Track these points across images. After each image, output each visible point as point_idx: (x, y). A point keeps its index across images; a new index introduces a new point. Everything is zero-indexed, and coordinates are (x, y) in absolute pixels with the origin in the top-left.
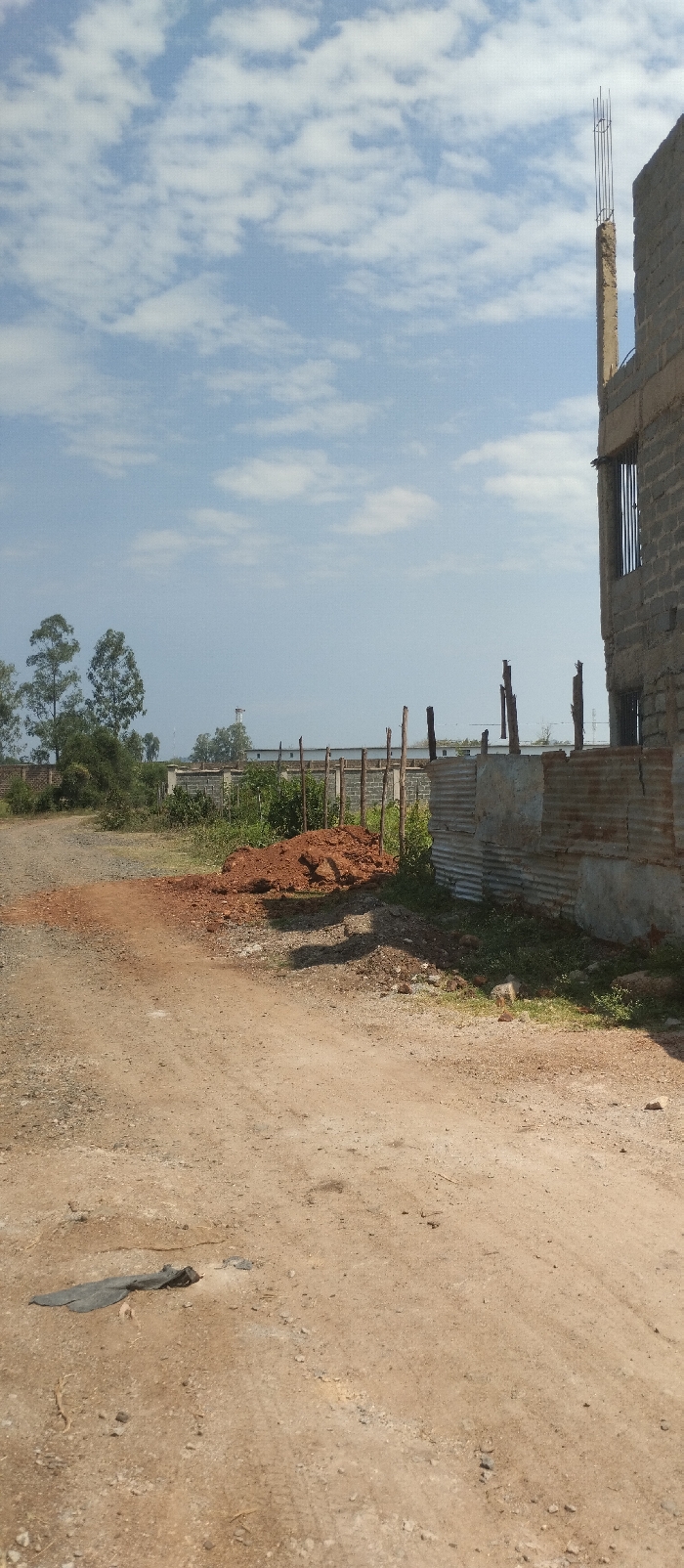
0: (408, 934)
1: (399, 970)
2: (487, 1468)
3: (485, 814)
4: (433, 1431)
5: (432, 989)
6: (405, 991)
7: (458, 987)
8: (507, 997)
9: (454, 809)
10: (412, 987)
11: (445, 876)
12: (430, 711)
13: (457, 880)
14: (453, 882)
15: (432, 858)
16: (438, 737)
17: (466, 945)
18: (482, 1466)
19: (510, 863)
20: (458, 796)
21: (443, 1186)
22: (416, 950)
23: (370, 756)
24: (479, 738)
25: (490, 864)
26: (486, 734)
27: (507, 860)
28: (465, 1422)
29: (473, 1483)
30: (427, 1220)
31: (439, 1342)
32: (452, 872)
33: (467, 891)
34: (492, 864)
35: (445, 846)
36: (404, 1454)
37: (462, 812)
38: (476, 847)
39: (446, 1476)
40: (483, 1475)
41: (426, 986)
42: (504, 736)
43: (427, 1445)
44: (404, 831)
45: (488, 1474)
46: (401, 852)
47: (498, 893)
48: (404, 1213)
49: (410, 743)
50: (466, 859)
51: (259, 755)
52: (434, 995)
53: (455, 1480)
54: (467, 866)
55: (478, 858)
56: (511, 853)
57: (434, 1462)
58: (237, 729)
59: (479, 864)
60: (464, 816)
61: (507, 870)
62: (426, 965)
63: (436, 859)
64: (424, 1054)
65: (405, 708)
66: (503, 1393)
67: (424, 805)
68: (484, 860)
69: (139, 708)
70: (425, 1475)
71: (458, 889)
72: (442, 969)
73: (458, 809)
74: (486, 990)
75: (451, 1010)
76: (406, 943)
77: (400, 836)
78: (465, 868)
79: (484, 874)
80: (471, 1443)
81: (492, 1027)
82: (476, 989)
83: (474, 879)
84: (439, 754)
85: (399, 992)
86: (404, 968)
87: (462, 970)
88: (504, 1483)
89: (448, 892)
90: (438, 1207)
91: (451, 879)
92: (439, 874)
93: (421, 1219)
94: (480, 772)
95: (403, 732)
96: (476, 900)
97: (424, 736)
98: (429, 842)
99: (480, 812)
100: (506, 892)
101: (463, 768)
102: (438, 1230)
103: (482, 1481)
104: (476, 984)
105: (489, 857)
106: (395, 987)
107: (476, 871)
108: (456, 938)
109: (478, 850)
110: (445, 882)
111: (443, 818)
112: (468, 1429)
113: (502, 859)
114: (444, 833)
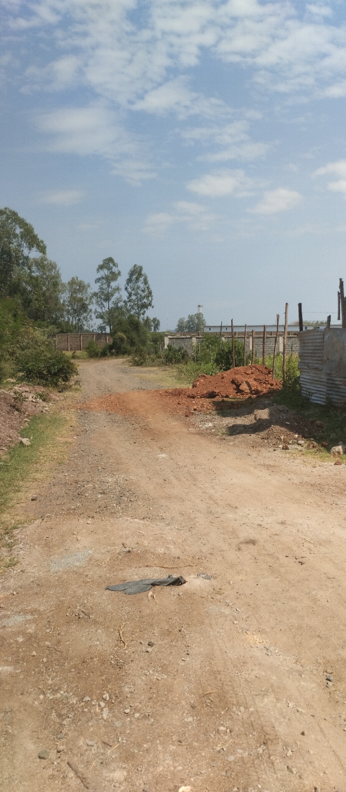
0: (287, 420)
1: (282, 438)
2: (330, 680)
3: (328, 359)
4: (302, 661)
5: (299, 448)
6: (286, 448)
7: (313, 447)
8: (339, 453)
9: (312, 356)
10: (289, 446)
11: (306, 391)
12: (300, 305)
13: (313, 393)
14: (311, 394)
15: (300, 382)
16: (304, 319)
17: (318, 426)
18: (327, 679)
19: (341, 385)
20: (315, 350)
21: (306, 544)
22: (292, 428)
23: (268, 330)
24: (325, 320)
25: (330, 385)
26: (329, 317)
27: (340, 383)
28: (318, 658)
29: (323, 687)
30: (298, 560)
31: (305, 619)
32: (310, 389)
33: (318, 399)
34: (332, 385)
35: (307, 375)
36: (288, 671)
37: (316, 358)
38: (323, 376)
39: (309, 683)
40: (327, 684)
41: (296, 446)
42: (339, 319)
43: (299, 668)
44: (285, 368)
45: (330, 684)
46: (283, 378)
47: (334, 400)
48: (287, 557)
49: (289, 323)
50: (317, 382)
51: (210, 329)
52: (301, 451)
53: (313, 685)
54: (318, 386)
55: (325, 382)
56: (342, 379)
57: (303, 676)
58: (199, 316)
59: (324, 385)
60: (317, 360)
61: (339, 388)
62: (297, 436)
63: (302, 382)
64: (296, 480)
65: (287, 304)
66: (338, 646)
67: (296, 355)
68: (327, 383)
69: (150, 305)
70: (299, 681)
71: (313, 398)
72: (305, 438)
73: (314, 357)
74: (328, 449)
75: (310, 458)
76: (286, 424)
77: (283, 371)
78: (317, 387)
79: (327, 390)
80: (321, 669)
81: (331, 468)
82: (322, 449)
83: (322, 393)
84: (304, 328)
85: (283, 449)
86: (286, 437)
87: (315, 440)
88: (338, 688)
89: (308, 399)
90: (304, 555)
91: (310, 393)
92: (303, 390)
93: (295, 560)
94: (326, 337)
95: (286, 316)
96: (322, 403)
97: (297, 320)
98: (298, 374)
99: (325, 358)
100: (339, 400)
101: (317, 335)
102: (304, 565)
103: (327, 687)
104: (323, 446)
105: (330, 382)
106: (281, 446)
107: (323, 388)
108: (313, 422)
109: (324, 378)
110: (306, 394)
111: (306, 361)
112: (320, 661)
113: (337, 383)
114: (307, 369)
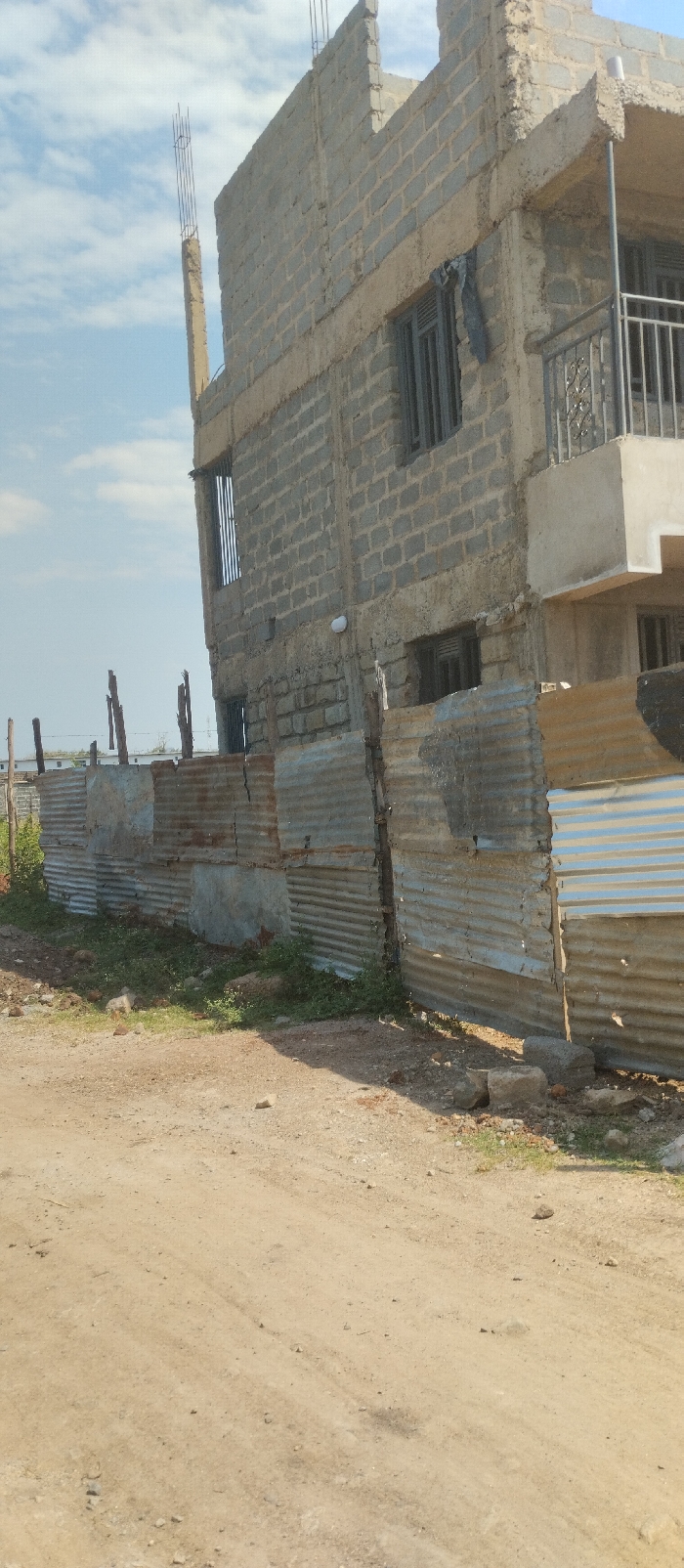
0: (19, 955)
1: (9, 992)
2: (94, 1494)
3: (96, 826)
4: (39, 1467)
5: (45, 1009)
6: (15, 1014)
7: (72, 1004)
8: (122, 1010)
9: (65, 822)
10: (23, 1009)
11: (59, 892)
12: (36, 723)
13: (70, 895)
14: (67, 897)
15: (45, 874)
16: (46, 747)
17: (81, 961)
18: (89, 1493)
19: (123, 874)
20: (69, 809)
21: (52, 1212)
22: (27, 971)
24: (88, 749)
25: (105, 877)
26: (94, 745)
27: (120, 871)
28: (71, 1451)
29: (79, 1512)
30: (35, 1249)
31: (46, 1374)
32: (65, 887)
33: (81, 905)
34: (107, 879)
35: (57, 860)
36: (6, 1496)
37: (74, 826)
38: (89, 861)
39: (52, 1511)
40: (89, 1502)
41: (38, 1007)
42: (112, 747)
43: (33, 1483)
44: (14, 847)
45: (95, 1500)
46: (12, 870)
47: (112, 906)
48: (11, 1246)
49: (16, 757)
50: (78, 873)
52: (47, 1015)
53: (61, 1513)
54: (80, 879)
55: (92, 871)
56: (125, 864)
57: (39, 1499)
59: (91, 877)
60: (74, 830)
61: (119, 881)
62: (38, 985)
63: (48, 875)
64: (36, 1076)
65: (9, 720)
66: (110, 1415)
67: (36, 821)
68: (98, 873)
70: (29, 1513)
71: (72, 904)
72: (56, 987)
73: (69, 823)
74: (100, 1004)
75: (65, 1028)
76: (17, 964)
77: (10, 851)
78: (81, 883)
79: (97, 887)
80: (77, 1473)
81: (107, 1042)
82: (89, 1005)
83: (88, 893)
84: (49, 766)
85: (10, 1015)
86: (16, 990)
87: (77, 987)
88: (112, 1505)
89: (63, 907)
90: (48, 1234)
91: (64, 894)
92: (53, 890)
93: (29, 1250)
94: (91, 783)
95: (9, 745)
96: (90, 913)
97: (32, 751)
98: (41, 857)
99: (90, 825)
100: (121, 904)
101: (72, 781)
102: (47, 1258)
103: (88, 1509)
104: (91, 999)
105: (104, 870)
106: (6, 1011)
107: (91, 884)
108: (70, 954)
109: (91, 863)
110: (58, 898)
111: (53, 833)
112: (75, 1457)
113: (116, 871)
114: (55, 848)
